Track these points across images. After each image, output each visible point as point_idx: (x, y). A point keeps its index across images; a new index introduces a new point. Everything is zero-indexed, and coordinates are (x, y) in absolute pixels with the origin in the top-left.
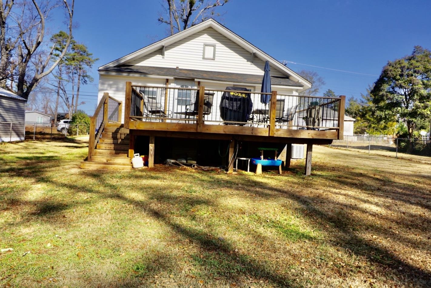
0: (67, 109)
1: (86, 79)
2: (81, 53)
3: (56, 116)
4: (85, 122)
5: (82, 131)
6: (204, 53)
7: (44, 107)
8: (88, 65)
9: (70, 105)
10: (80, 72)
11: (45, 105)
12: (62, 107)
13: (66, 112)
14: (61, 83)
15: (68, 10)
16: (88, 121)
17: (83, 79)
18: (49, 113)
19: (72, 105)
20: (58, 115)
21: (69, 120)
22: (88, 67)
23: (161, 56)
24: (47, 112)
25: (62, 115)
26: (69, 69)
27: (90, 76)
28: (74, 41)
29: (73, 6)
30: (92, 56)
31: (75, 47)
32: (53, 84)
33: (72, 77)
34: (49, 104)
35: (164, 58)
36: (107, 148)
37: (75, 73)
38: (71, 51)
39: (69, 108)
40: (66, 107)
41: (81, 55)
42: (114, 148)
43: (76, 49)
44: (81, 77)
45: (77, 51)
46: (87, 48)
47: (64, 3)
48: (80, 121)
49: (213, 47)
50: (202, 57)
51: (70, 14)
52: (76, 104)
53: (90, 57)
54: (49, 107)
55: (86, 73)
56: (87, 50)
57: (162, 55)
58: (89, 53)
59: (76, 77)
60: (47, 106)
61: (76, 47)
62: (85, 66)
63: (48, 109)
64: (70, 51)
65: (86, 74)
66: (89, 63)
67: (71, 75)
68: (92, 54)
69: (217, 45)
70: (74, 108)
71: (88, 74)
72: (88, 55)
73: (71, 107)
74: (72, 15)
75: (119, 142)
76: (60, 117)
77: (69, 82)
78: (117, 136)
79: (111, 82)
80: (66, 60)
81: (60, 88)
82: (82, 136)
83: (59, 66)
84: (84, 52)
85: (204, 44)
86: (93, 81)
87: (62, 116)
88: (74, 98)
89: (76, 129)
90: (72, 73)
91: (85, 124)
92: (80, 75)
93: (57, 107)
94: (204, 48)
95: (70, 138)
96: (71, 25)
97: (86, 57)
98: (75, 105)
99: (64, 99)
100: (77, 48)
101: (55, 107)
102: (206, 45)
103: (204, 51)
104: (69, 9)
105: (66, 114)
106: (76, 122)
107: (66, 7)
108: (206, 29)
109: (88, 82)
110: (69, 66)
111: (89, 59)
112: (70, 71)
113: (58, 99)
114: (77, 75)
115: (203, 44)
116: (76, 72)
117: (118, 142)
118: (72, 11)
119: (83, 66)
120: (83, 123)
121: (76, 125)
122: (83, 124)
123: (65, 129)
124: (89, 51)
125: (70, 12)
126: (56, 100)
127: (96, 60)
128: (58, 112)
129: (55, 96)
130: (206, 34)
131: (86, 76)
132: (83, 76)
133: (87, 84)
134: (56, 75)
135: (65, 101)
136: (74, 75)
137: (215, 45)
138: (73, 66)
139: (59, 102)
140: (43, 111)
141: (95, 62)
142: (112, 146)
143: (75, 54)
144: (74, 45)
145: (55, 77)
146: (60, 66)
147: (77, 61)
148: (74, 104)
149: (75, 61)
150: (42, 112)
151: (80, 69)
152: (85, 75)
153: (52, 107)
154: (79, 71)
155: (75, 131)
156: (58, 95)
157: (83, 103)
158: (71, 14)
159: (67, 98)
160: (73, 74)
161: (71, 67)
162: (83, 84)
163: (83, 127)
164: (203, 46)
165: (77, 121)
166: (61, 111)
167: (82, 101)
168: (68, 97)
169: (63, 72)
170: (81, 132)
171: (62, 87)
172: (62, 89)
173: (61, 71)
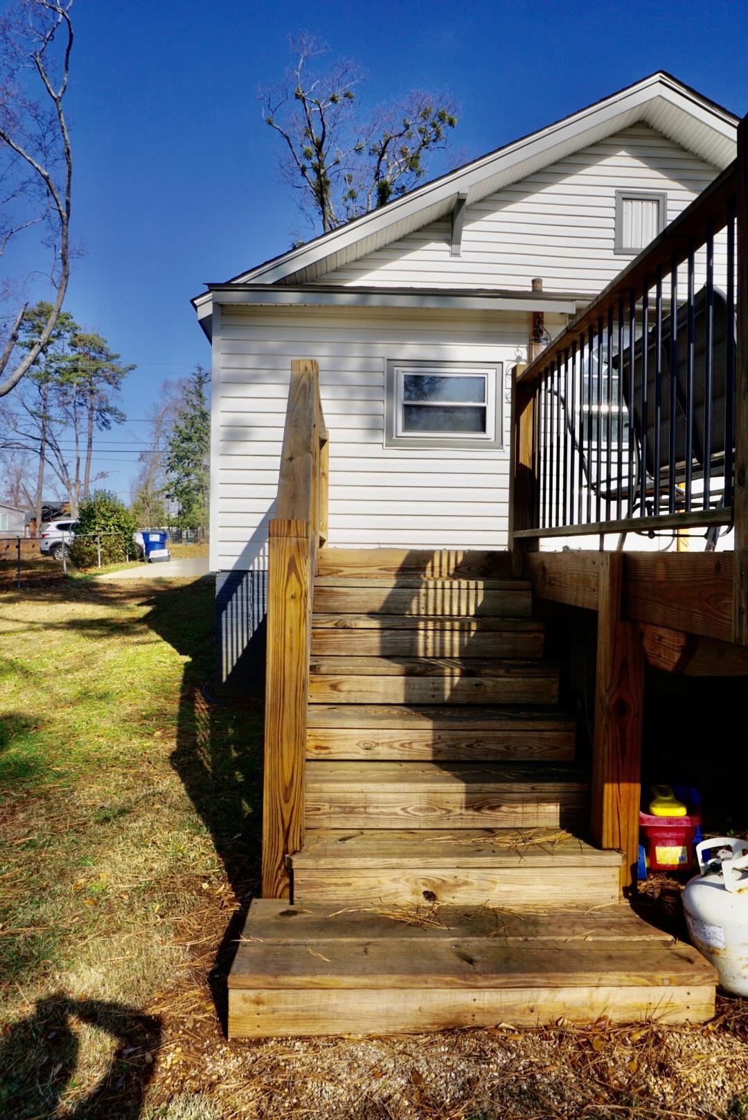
0: (66, 491)
1: (108, 416)
2: (92, 354)
3: (40, 511)
4: (119, 526)
5: (110, 552)
6: (618, 229)
7: (12, 491)
8: (110, 383)
9: (72, 482)
10: (93, 401)
11: (12, 485)
12: (53, 487)
13: (62, 499)
14: (47, 429)
15: (56, 200)
16: (125, 521)
17: (100, 418)
18: (23, 502)
19: (77, 480)
20: (43, 508)
21: (72, 521)
22: (110, 387)
23: (445, 246)
24: (20, 501)
25: (55, 506)
26: (66, 394)
27: (116, 410)
28: (73, 324)
29: (69, 188)
30: (118, 360)
31: (77, 339)
32: (28, 434)
33: (73, 413)
34: (23, 481)
35: (458, 255)
36: (383, 752)
37: (81, 404)
38: (68, 350)
39: (69, 489)
40: (63, 486)
41: (94, 359)
42: (435, 746)
43: (80, 344)
44: (95, 412)
45: (81, 351)
46: (106, 342)
47: (43, 181)
48: (103, 522)
49: (652, 207)
50: (611, 244)
51: (60, 211)
52: (87, 479)
53: (114, 362)
54: (23, 489)
55: (107, 401)
56: (106, 346)
57: (450, 242)
58: (112, 352)
59: (82, 413)
60: (18, 487)
61: (80, 340)
62: (103, 387)
63: (20, 494)
64: (65, 351)
65: (107, 406)
66: (113, 380)
67: (70, 408)
68: (117, 357)
69: (670, 195)
70: (82, 487)
71: (111, 404)
72: (109, 358)
73: (74, 485)
74: (68, 215)
75: (447, 693)
76: (50, 513)
77: (66, 424)
78: (414, 644)
79: (273, 345)
80: (56, 372)
81: (47, 441)
82: (112, 566)
83: (40, 388)
84: (100, 353)
85: (619, 192)
86: (124, 420)
87: (55, 510)
88: (80, 465)
89: (93, 546)
90: (73, 404)
91: (120, 532)
92: (92, 409)
93: (40, 488)
94: (618, 209)
95: (79, 580)
96: (66, 247)
97: (105, 365)
98: (83, 482)
99: (58, 467)
100: (82, 343)
101: (36, 487)
102: (627, 196)
103: (618, 219)
104: (57, 196)
105: (63, 504)
106: (92, 526)
107: (50, 192)
108: (624, 129)
109: (113, 424)
110: (65, 387)
111: (113, 369)
112: (69, 398)
113: (41, 468)
114: (85, 407)
115: (612, 192)
116: (82, 401)
117: (440, 689)
118: (68, 203)
119: (98, 386)
120: (112, 528)
121: (95, 537)
122: (113, 533)
123: (63, 546)
124: (112, 348)
125: (61, 208)
126: (37, 471)
127: (130, 369)
128: (43, 500)
129: (36, 460)
130: (623, 153)
131: (108, 410)
132: (101, 411)
133: (110, 428)
134: (34, 409)
135: (60, 472)
136: (79, 409)
137: (664, 195)
138: (75, 385)
139: (45, 475)
140: (9, 498)
141: (126, 375)
142: (415, 735)
143: (79, 356)
144: (76, 335)
145: (33, 414)
146: (44, 387)
147: (83, 374)
148: (82, 478)
149: (80, 373)
150: (8, 502)
151: (92, 392)
152: (104, 407)
153: (29, 489)
154: (88, 398)
155: (91, 553)
156: (43, 458)
157: (103, 475)
158: (64, 214)
159: (64, 466)
160: (74, 407)
161: (69, 390)
162: (100, 428)
163: (113, 539)
164: (612, 202)
165: (95, 524)
166: (50, 497)
167: (100, 472)
168: (65, 462)
169: (51, 403)
170: (110, 556)
171: (49, 439)
172: (51, 445)
173: (45, 400)
